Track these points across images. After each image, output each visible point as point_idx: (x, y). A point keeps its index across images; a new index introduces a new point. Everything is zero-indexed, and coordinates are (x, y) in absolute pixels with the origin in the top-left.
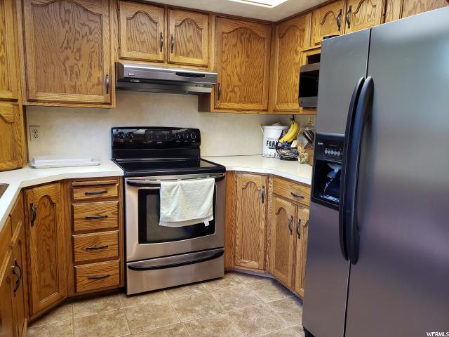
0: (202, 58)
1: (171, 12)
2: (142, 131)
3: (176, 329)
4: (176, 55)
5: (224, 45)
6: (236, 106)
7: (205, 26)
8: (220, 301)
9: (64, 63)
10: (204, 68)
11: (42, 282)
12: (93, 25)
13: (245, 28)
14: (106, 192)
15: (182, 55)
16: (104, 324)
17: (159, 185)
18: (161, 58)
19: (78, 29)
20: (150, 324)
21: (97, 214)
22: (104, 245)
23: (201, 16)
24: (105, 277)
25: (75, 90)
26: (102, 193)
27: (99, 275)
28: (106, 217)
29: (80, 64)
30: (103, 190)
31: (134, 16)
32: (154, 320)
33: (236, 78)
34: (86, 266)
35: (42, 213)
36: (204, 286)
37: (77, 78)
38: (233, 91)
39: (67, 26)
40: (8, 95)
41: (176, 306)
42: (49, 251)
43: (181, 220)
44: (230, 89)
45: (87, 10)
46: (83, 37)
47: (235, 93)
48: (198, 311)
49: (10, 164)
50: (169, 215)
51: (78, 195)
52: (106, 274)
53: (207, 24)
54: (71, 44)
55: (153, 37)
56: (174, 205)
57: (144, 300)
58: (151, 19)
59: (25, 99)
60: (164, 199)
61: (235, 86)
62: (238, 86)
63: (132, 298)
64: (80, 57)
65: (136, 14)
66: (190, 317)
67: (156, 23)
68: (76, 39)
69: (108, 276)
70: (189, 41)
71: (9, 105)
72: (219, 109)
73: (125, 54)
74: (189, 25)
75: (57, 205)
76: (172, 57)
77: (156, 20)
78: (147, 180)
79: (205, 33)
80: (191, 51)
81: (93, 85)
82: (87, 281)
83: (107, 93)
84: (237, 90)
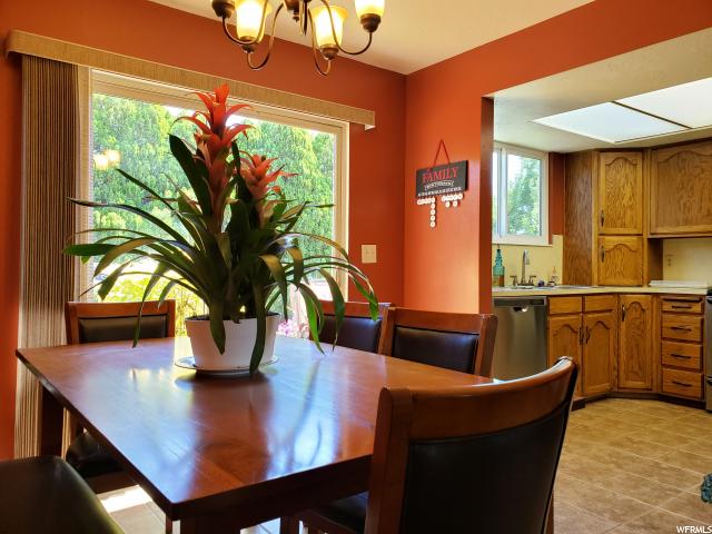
11: (630, 367)
14: (690, 308)
19: (692, 172)
21: (682, 326)
22: (688, 355)
24: (688, 386)
28: (690, 330)
29: (692, 200)
30: (688, 305)
37: (689, 212)
39: (683, 172)
40: (636, 232)
46: (696, 177)
51: (667, 307)
52: (689, 383)
54: (686, 186)
59: (649, 233)
64: (693, 194)
68: (690, 180)
69: (691, 386)
71: (635, 238)
75: (647, 312)
81: (703, 217)
82: (671, 384)
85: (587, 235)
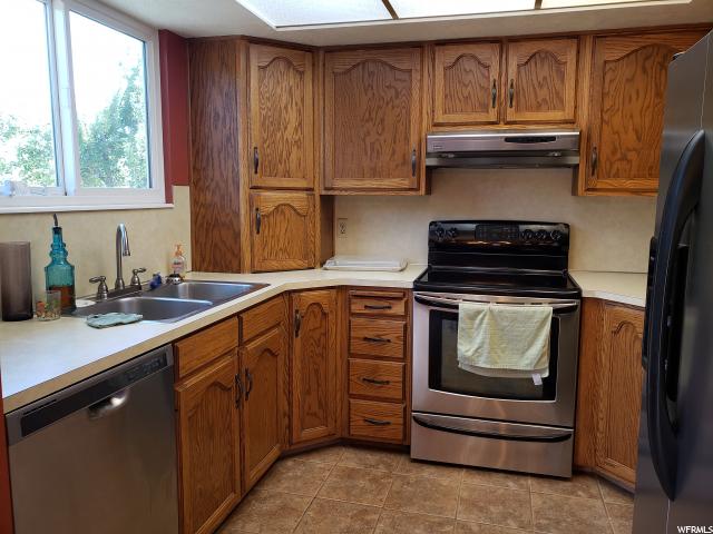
0: (564, 110)
1: (511, 45)
2: (473, 226)
3: (441, 524)
4: (517, 110)
5: (607, 80)
6: (629, 184)
7: (571, 57)
8: (537, 512)
9: (364, 140)
10: (569, 126)
11: (306, 408)
12: (399, 86)
13: (653, 45)
14: (389, 308)
15: (529, 109)
16: (362, 483)
17: (457, 307)
18: (493, 118)
19: (383, 94)
20: (414, 504)
21: (378, 336)
22: (385, 379)
23: (562, 43)
24: (384, 424)
25: (375, 173)
26: (384, 308)
27: (378, 419)
28: (389, 341)
29: (382, 138)
30: (386, 304)
31: (455, 64)
32: (422, 502)
33: (632, 136)
34: (362, 402)
35: (311, 323)
36: (530, 481)
37: (378, 158)
38: (624, 158)
39: (370, 94)
40: (304, 184)
41: (465, 494)
42: (317, 371)
43: (488, 366)
44: (619, 155)
45: (393, 68)
46: (387, 103)
47: (630, 162)
48: (492, 513)
49: (300, 262)
50: (469, 354)
51: (357, 307)
52: (386, 420)
53: (574, 52)
54: (373, 115)
55: (482, 88)
56: (478, 340)
57: (428, 473)
58: (479, 63)
59: (322, 187)
60: (463, 329)
61: (629, 150)
62: (635, 150)
63: (416, 465)
64: (383, 129)
65: (458, 59)
66: (473, 516)
67: (487, 67)
68: (380, 107)
69: (388, 423)
70: (541, 86)
71: (303, 195)
72: (594, 190)
73: (440, 118)
74: (542, 60)
75: (330, 317)
76: (511, 115)
77: (488, 63)
78: (443, 297)
79: (570, 69)
80: (544, 100)
81: (397, 166)
82: (362, 423)
83: (414, 175)
84: (632, 156)
85: (231, 189)
